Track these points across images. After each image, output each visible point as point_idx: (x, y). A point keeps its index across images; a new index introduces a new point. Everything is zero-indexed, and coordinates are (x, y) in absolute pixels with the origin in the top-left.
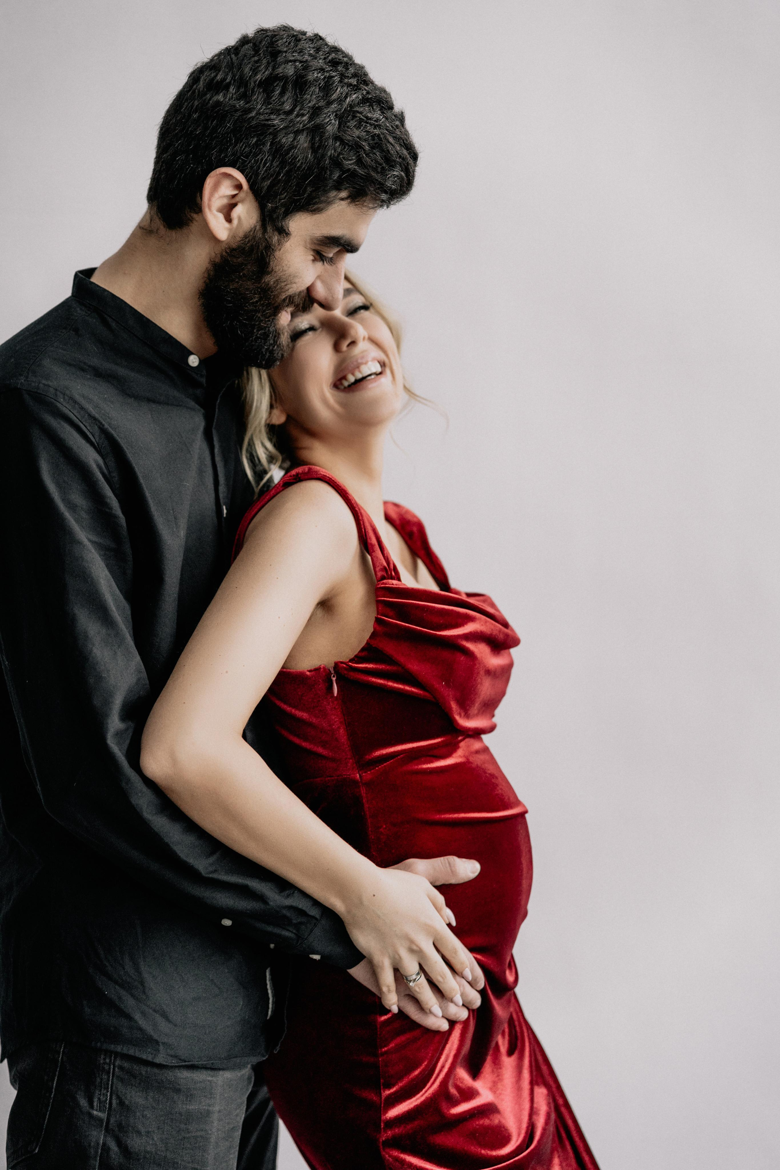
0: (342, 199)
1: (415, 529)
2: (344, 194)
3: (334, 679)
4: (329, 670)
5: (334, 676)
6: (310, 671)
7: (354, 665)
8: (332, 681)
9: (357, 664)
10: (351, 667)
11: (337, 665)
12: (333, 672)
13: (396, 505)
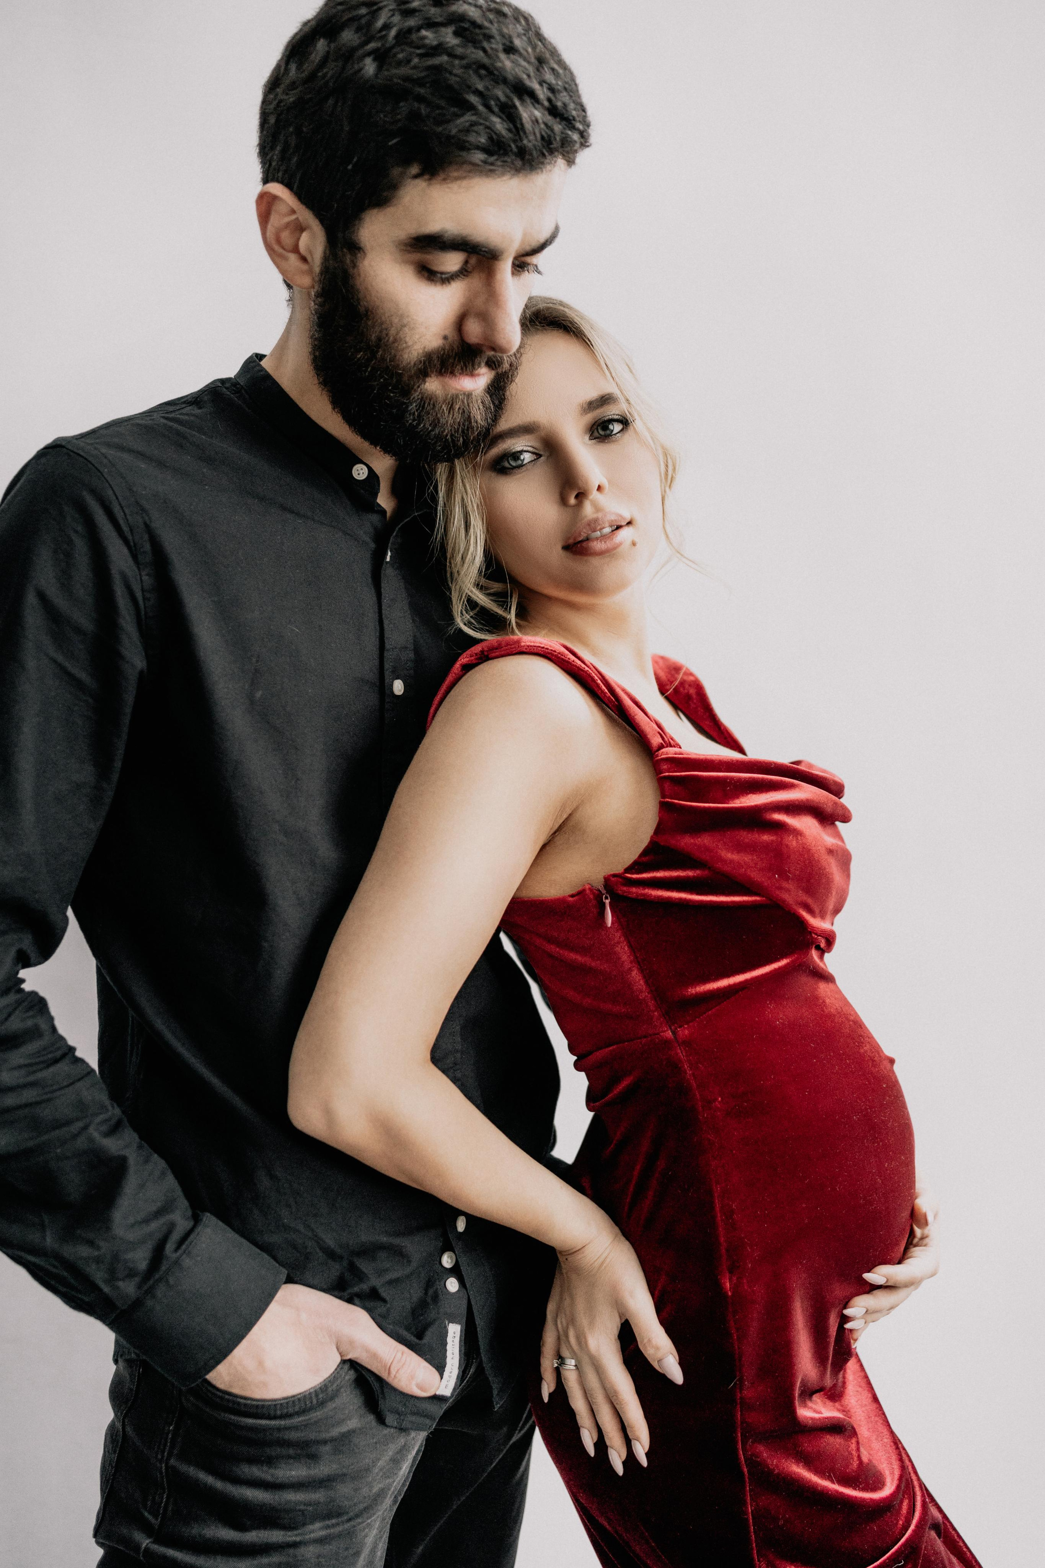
0: (416, 177)
1: (692, 691)
2: (414, 170)
3: (607, 902)
4: (599, 890)
5: (606, 898)
6: (572, 896)
7: (634, 876)
8: (604, 904)
9: (638, 873)
10: (630, 879)
11: (608, 881)
12: (604, 892)
13: (662, 658)
